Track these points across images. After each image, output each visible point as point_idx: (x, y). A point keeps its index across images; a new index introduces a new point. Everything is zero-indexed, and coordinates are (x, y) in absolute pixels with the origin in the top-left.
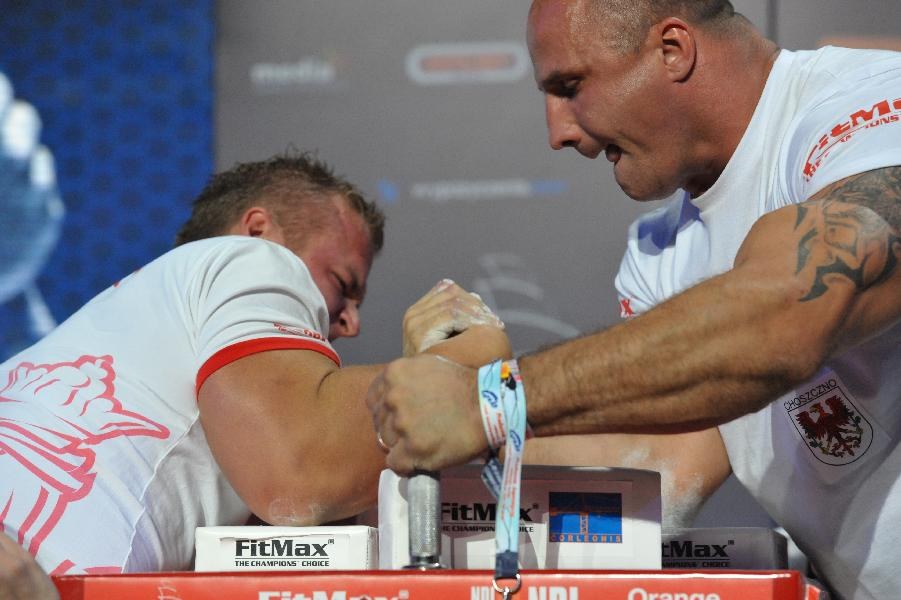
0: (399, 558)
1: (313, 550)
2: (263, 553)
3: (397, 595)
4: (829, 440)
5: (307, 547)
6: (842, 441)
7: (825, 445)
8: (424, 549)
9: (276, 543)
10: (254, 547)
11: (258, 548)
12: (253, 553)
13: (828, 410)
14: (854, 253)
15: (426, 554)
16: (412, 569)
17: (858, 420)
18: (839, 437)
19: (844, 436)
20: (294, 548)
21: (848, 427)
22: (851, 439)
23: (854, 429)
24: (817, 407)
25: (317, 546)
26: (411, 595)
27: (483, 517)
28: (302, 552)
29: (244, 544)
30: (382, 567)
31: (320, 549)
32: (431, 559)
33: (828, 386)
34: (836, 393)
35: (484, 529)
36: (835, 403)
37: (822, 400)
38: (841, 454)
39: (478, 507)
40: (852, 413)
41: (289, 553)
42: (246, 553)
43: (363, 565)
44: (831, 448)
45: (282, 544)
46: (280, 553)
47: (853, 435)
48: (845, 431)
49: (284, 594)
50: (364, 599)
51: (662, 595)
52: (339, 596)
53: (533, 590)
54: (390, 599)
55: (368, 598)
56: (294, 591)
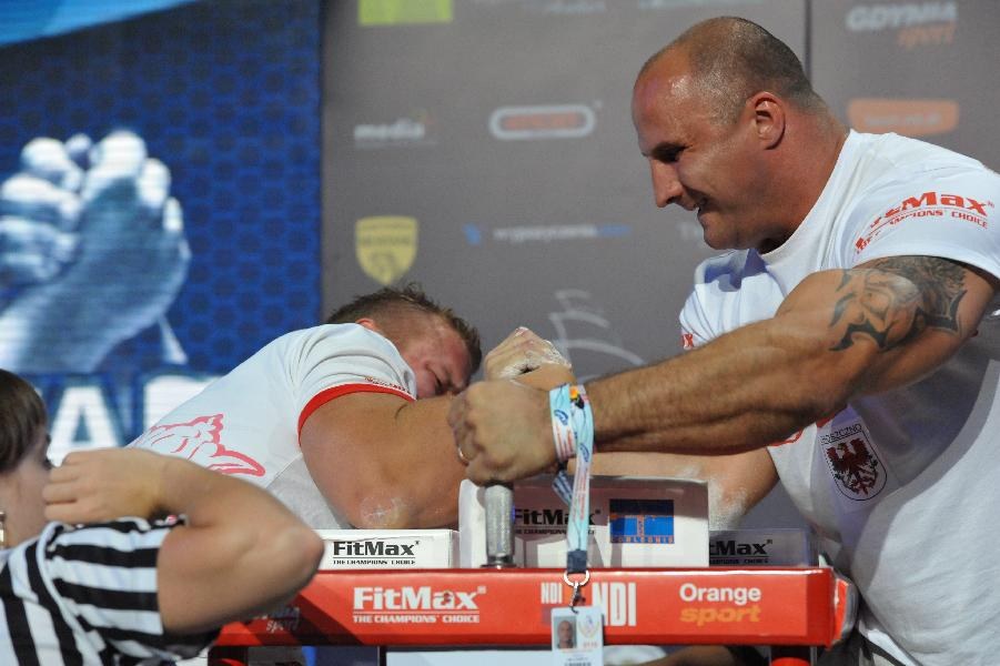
0: (478, 558)
1: (401, 550)
2: (357, 553)
3: (476, 590)
4: (850, 476)
5: (396, 548)
6: (859, 480)
7: (846, 479)
8: (499, 550)
9: (369, 544)
10: (349, 548)
11: (353, 549)
12: (349, 552)
13: (852, 450)
14: (883, 319)
15: (502, 555)
16: (488, 567)
17: (875, 463)
18: (857, 475)
19: (862, 475)
20: (385, 548)
21: (866, 468)
22: (866, 479)
23: (871, 470)
24: (843, 446)
25: (405, 547)
26: (488, 592)
27: (551, 522)
28: (392, 552)
29: (341, 545)
30: (463, 565)
31: (407, 550)
32: (507, 560)
33: (855, 429)
34: (860, 436)
35: (552, 532)
36: (858, 444)
37: (848, 441)
38: (857, 491)
39: (547, 513)
40: (871, 457)
41: (381, 553)
42: (343, 553)
43: (445, 565)
44: (850, 483)
45: (374, 545)
46: (373, 553)
47: (869, 476)
48: (864, 471)
49: (377, 589)
50: (447, 595)
51: (711, 590)
52: (425, 592)
53: (595, 586)
54: (469, 593)
55: (451, 593)
56: (386, 587)
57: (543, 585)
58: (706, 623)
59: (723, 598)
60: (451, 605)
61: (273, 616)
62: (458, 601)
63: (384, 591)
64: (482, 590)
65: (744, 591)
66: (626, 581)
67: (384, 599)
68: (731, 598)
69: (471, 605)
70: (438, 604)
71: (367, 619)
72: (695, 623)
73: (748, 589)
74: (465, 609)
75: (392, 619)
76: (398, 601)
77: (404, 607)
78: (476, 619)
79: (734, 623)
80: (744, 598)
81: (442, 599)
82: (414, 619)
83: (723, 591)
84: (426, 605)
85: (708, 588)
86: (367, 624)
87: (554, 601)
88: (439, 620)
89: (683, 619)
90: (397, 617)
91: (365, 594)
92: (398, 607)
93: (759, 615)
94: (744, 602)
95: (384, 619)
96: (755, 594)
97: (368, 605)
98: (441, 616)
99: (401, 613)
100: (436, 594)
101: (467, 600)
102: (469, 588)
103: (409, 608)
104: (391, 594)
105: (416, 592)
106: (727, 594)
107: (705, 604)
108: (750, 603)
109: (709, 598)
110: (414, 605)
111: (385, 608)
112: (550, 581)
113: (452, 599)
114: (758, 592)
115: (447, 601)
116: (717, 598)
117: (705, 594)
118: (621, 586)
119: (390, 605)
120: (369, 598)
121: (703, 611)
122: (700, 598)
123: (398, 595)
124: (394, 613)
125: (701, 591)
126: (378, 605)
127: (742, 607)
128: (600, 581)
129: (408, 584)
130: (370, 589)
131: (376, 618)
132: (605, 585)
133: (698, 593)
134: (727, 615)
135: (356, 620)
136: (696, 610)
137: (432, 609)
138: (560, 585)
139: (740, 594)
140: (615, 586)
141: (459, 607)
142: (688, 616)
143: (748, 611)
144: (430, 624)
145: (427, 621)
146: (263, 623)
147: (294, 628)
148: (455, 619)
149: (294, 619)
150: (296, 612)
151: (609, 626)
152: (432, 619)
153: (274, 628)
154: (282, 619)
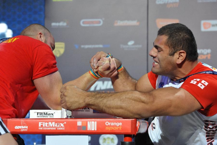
0: (65, 117)
1: (51, 114)
5: (50, 114)
8: (69, 115)
9: (44, 113)
11: (41, 114)
12: (40, 115)
16: (67, 118)
20: (48, 114)
25: (52, 114)
26: (67, 123)
28: (49, 115)
29: (38, 113)
30: (63, 118)
32: (71, 117)
35: (81, 111)
41: (47, 115)
42: (39, 115)
43: (60, 118)
45: (46, 113)
46: (45, 115)
49: (44, 123)
50: (58, 124)
51: (112, 123)
52: (54, 123)
53: (88, 122)
54: (63, 124)
56: (45, 122)
57: (78, 122)
58: (110, 130)
59: (114, 125)
60: (59, 126)
61: (22, 128)
62: (60, 125)
64: (65, 123)
65: (118, 123)
66: (95, 121)
67: (45, 124)
68: (116, 125)
69: (63, 126)
70: (56, 126)
71: (42, 129)
72: (108, 130)
73: (119, 123)
74: (62, 127)
75: (47, 129)
76: (48, 125)
77: (49, 126)
78: (64, 129)
79: (116, 130)
80: (118, 125)
81: (57, 125)
82: (51, 129)
83: (114, 123)
84: (54, 126)
85: (111, 122)
86: (41, 130)
87: (80, 125)
88: (56, 129)
89: (106, 129)
91: (41, 123)
92: (48, 126)
93: (121, 128)
94: (119, 125)
95: (45, 129)
96: (120, 124)
97: (42, 126)
98: (57, 128)
99: (48, 127)
101: (62, 125)
102: (63, 122)
103: (50, 126)
104: (46, 124)
105: (52, 123)
106: (115, 124)
107: (111, 126)
108: (119, 126)
109: (111, 125)
110: (51, 126)
111: (45, 127)
112: (79, 121)
113: (59, 125)
114: (121, 124)
115: (58, 125)
116: (113, 125)
117: (111, 124)
118: (94, 122)
119: (46, 126)
120: (42, 124)
121: (110, 127)
122: (110, 125)
123: (48, 124)
124: (47, 127)
125: (110, 123)
126: (44, 126)
127: (118, 127)
128: (89, 121)
129: (50, 121)
130: (42, 123)
131: (43, 128)
132: (90, 122)
133: (109, 124)
134: (115, 128)
135: (39, 129)
136: (108, 127)
137: (55, 127)
138: (81, 122)
139: (118, 124)
140: (92, 122)
141: (60, 126)
142: (107, 128)
143: (119, 127)
144: (54, 130)
145: (54, 129)
146: (20, 129)
147: (27, 131)
148: (59, 129)
149: (26, 128)
150: (27, 127)
151: (91, 130)
152: (55, 129)
153: (23, 130)
154: (24, 129)
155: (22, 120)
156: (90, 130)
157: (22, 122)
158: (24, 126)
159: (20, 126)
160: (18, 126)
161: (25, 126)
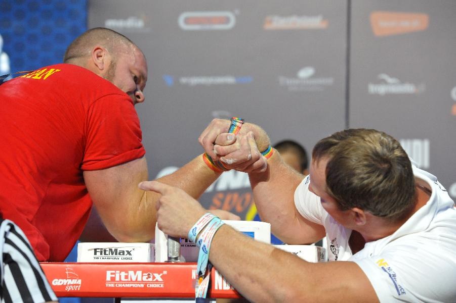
0: (162, 257)
1: (126, 253)
2: (105, 254)
3: (162, 273)
5: (123, 252)
8: (173, 254)
9: (111, 250)
10: (101, 252)
11: (103, 252)
12: (101, 254)
15: (174, 257)
16: (168, 262)
20: (118, 252)
25: (127, 251)
26: (168, 273)
28: (122, 254)
31: (129, 253)
32: (176, 259)
41: (116, 254)
42: (98, 254)
45: (113, 250)
46: (112, 254)
49: (118, 272)
50: (149, 274)
52: (139, 273)
54: (159, 274)
55: (151, 274)
56: (121, 270)
57: (193, 271)
60: (150, 279)
61: (68, 284)
62: (154, 277)
63: (120, 273)
64: (165, 272)
67: (120, 276)
69: (160, 279)
70: (145, 279)
71: (112, 285)
74: (157, 281)
75: (124, 285)
76: (126, 277)
77: (129, 279)
78: (162, 286)
81: (147, 276)
82: (134, 285)
84: (139, 279)
88: (145, 286)
90: (126, 285)
91: (112, 274)
92: (127, 280)
95: (120, 285)
97: (113, 279)
98: (146, 284)
99: (128, 282)
100: (144, 274)
101: (158, 277)
102: (159, 272)
103: (131, 280)
104: (123, 274)
105: (135, 273)
110: (134, 279)
111: (120, 280)
113: (151, 276)
119: (123, 279)
120: (113, 276)
123: (127, 274)
124: (125, 282)
126: (117, 279)
129: (131, 269)
130: (113, 272)
135: (107, 286)
137: (142, 281)
141: (155, 280)
144: (141, 288)
145: (140, 286)
146: (64, 286)
147: (79, 289)
148: (152, 286)
149: (78, 285)
150: (80, 282)
151: (223, 290)
152: (142, 286)
153: (69, 289)
154: (73, 285)
155: (68, 267)
156: (220, 288)
157: (69, 271)
158: (72, 279)
159: (65, 280)
160: (60, 280)
161: (74, 279)
